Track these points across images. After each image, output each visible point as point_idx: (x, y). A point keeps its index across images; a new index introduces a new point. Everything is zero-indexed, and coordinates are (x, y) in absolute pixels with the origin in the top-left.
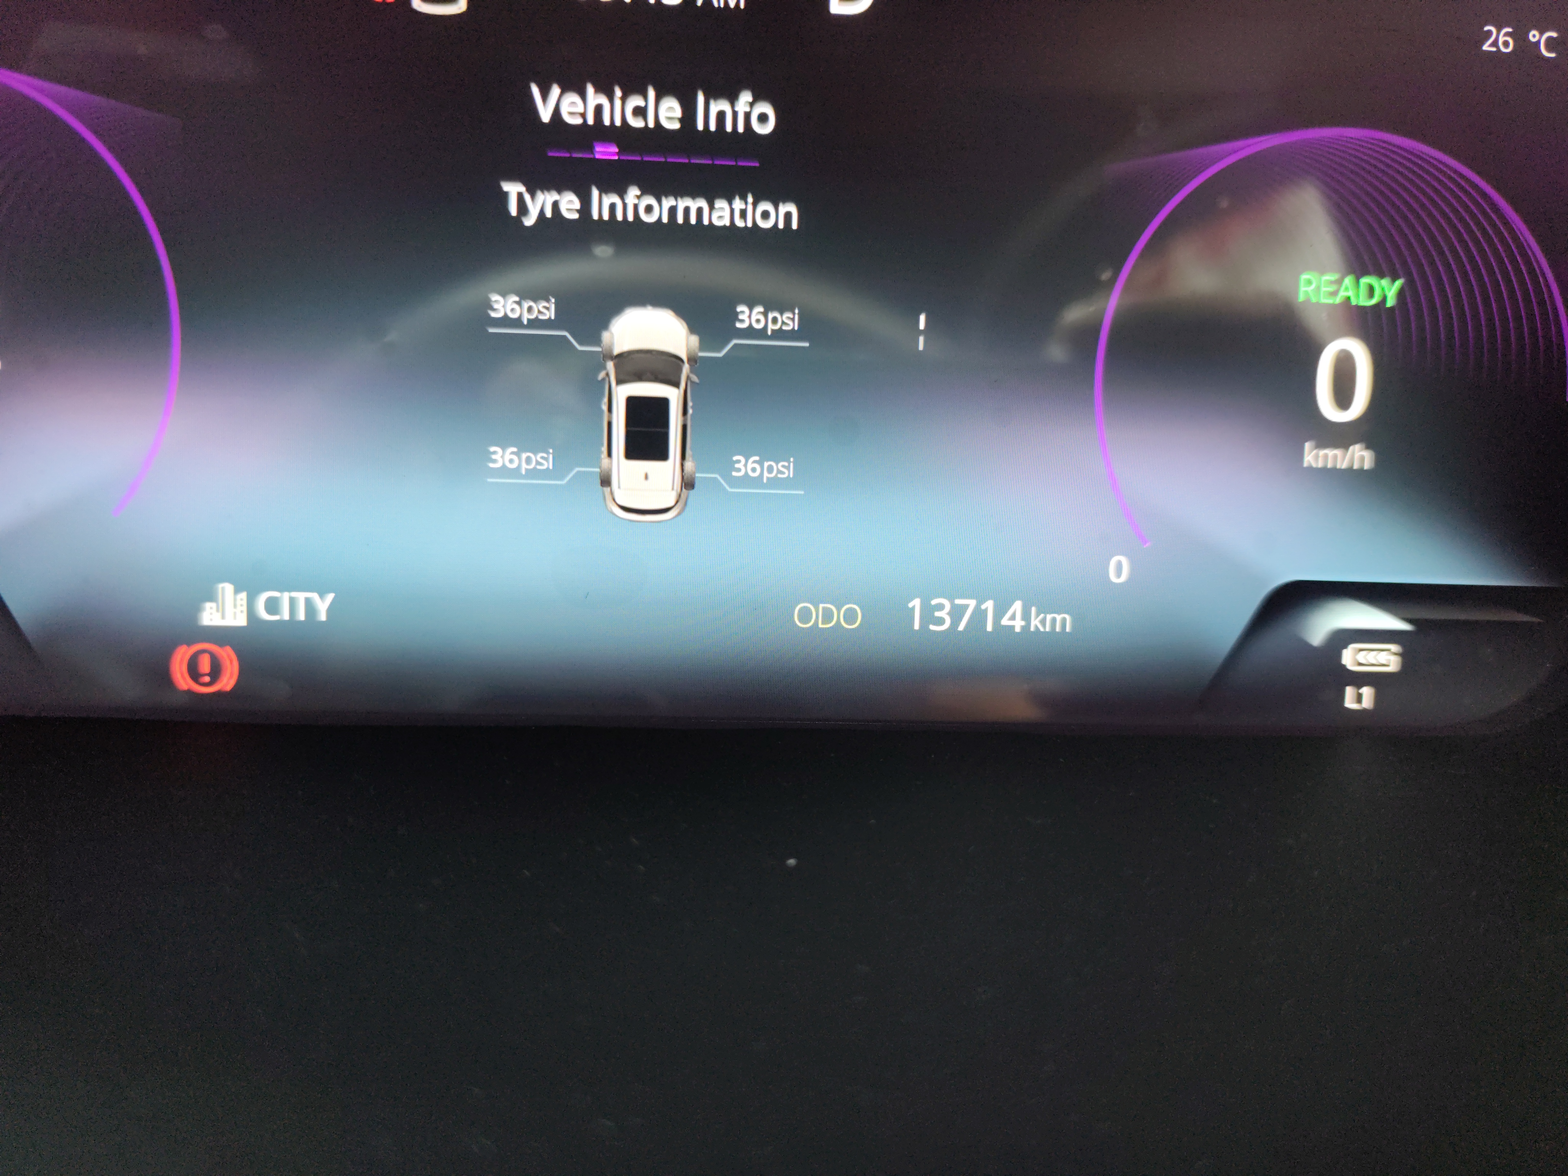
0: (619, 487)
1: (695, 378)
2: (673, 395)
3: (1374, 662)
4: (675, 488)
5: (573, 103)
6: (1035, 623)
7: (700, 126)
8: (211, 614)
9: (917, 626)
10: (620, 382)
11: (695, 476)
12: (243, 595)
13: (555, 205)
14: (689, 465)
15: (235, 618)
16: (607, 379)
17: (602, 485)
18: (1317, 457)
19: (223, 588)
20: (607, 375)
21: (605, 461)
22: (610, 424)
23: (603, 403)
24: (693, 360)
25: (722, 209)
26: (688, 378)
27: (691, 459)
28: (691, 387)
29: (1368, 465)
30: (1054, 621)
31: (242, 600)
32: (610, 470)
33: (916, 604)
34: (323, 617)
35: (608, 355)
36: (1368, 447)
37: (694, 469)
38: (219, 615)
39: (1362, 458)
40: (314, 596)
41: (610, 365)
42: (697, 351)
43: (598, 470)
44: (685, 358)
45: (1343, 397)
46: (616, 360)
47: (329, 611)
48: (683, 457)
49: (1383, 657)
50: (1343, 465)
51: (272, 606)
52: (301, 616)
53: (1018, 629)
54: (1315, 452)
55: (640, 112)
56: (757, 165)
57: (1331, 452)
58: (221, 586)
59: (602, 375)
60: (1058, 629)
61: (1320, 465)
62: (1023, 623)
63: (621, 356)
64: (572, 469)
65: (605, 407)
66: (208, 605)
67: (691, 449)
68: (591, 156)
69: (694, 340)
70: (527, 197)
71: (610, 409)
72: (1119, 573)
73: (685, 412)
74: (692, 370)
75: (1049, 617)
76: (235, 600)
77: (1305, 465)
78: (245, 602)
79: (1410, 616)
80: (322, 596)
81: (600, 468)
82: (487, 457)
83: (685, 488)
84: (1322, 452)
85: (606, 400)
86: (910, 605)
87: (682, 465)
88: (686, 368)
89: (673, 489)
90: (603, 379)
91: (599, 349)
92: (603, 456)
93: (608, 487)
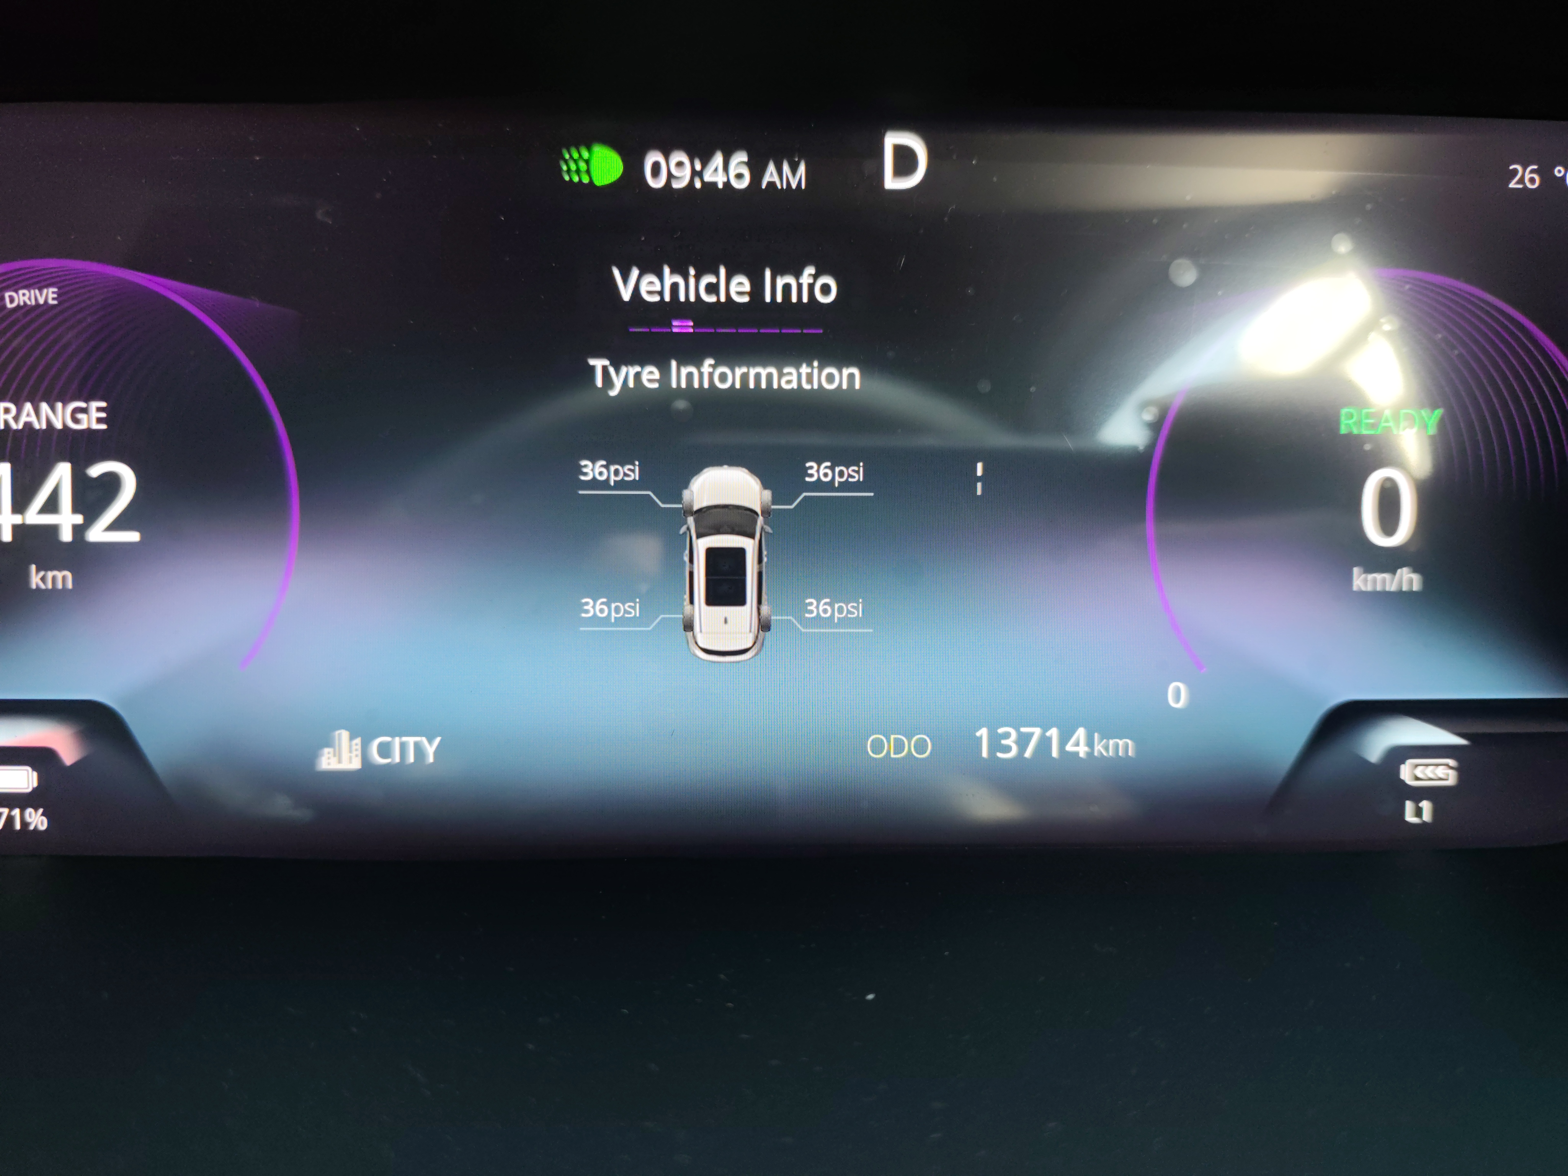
0: (701, 631)
1: (768, 529)
2: (749, 545)
3: (1431, 776)
4: (753, 630)
5: (651, 283)
6: (1098, 748)
7: (768, 299)
8: (328, 759)
9: (985, 754)
10: (699, 536)
11: (771, 619)
12: (358, 741)
13: (638, 376)
14: (765, 609)
15: (350, 762)
16: (688, 533)
17: (684, 630)
18: (1365, 581)
19: (340, 735)
20: (688, 529)
21: (688, 607)
22: (691, 574)
23: (685, 554)
24: (766, 512)
25: (790, 374)
26: (762, 528)
27: (766, 603)
28: (766, 539)
29: (1416, 586)
30: (1117, 746)
31: (356, 745)
32: (693, 616)
33: (983, 733)
34: (431, 759)
35: (688, 511)
36: (1415, 571)
37: (769, 613)
38: (336, 759)
39: (1411, 582)
40: (424, 740)
41: (691, 520)
42: (770, 504)
43: (681, 616)
44: (759, 511)
45: (1389, 524)
46: (697, 515)
47: (437, 753)
48: (759, 602)
49: (1441, 772)
50: (1392, 587)
52: (411, 759)
53: (1082, 755)
54: (1363, 576)
55: (712, 289)
56: (821, 331)
57: (1379, 576)
58: (337, 732)
59: (683, 529)
60: (1120, 754)
61: (1369, 588)
62: (1086, 749)
63: (700, 511)
64: (658, 616)
65: (686, 559)
66: (326, 750)
67: (767, 594)
68: (670, 330)
69: (767, 494)
70: (612, 370)
71: (691, 560)
72: (1177, 698)
73: (760, 560)
74: (766, 522)
75: (1111, 742)
77: (1355, 588)
78: (359, 747)
79: (1465, 731)
80: (430, 741)
81: (683, 615)
82: (580, 608)
83: (762, 631)
84: (1371, 577)
85: (687, 552)
86: (978, 734)
87: (759, 609)
88: (760, 520)
89: (750, 631)
90: (685, 533)
91: (681, 506)
92: (685, 604)
93: (690, 632)
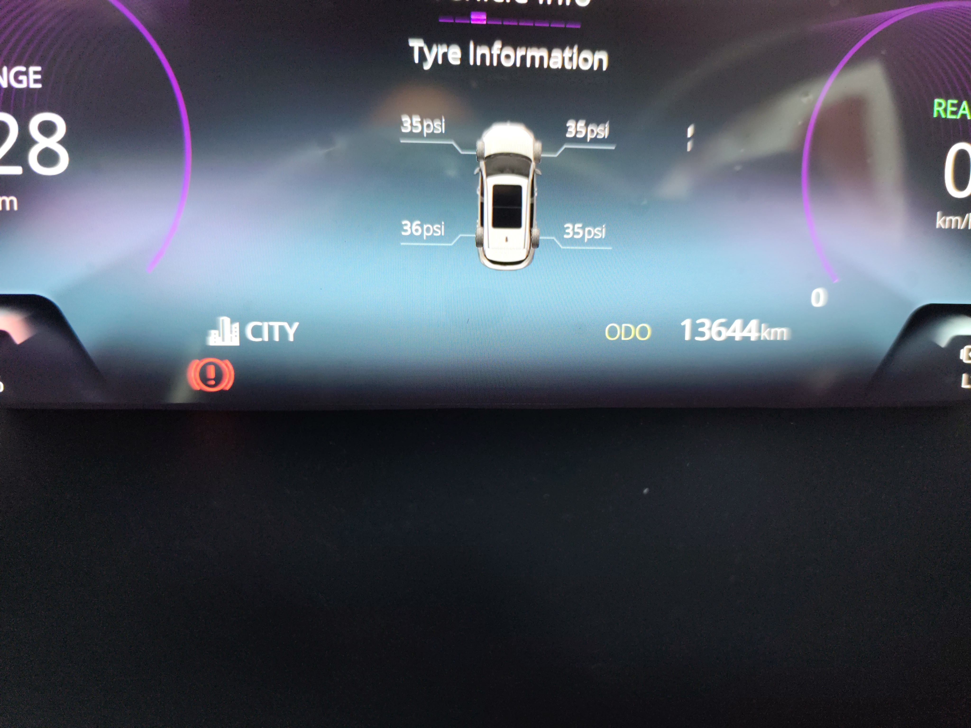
0: (489, 247)
1: (539, 172)
2: (524, 183)
4: (526, 247)
6: (764, 334)
7: (541, 2)
8: (215, 338)
10: (488, 175)
11: (539, 238)
12: (237, 325)
13: (445, 55)
14: (535, 231)
15: (231, 341)
16: (480, 173)
17: (477, 246)
18: (944, 222)
19: (223, 320)
20: (480, 170)
21: (479, 229)
22: (482, 204)
23: (478, 190)
24: (538, 159)
25: (556, 57)
26: (534, 171)
27: (536, 227)
28: (537, 179)
30: (776, 333)
31: (236, 328)
32: (483, 235)
33: (687, 323)
34: (291, 339)
35: (480, 157)
37: (538, 234)
38: (221, 338)
40: (286, 325)
41: (482, 164)
42: (540, 153)
43: (474, 236)
44: (532, 157)
45: (962, 183)
46: (487, 160)
47: (295, 335)
48: (531, 226)
50: (962, 227)
51: (257, 332)
52: (277, 338)
53: (753, 339)
54: (943, 218)
56: (579, 27)
57: (953, 219)
58: (221, 319)
59: (477, 171)
60: (778, 339)
61: (947, 227)
62: (756, 334)
63: (489, 157)
64: (458, 235)
65: (479, 193)
66: (213, 332)
67: (537, 220)
68: (468, 22)
69: (539, 146)
70: (426, 50)
71: (482, 194)
72: (818, 301)
73: (532, 195)
74: (537, 166)
75: (773, 330)
76: (231, 328)
78: (238, 330)
81: (476, 234)
82: (401, 228)
83: (532, 247)
84: (948, 218)
85: (479, 187)
86: (683, 324)
87: (531, 231)
88: (533, 165)
89: (524, 247)
90: (478, 174)
91: (475, 153)
92: (477, 226)
93: (480, 247)
